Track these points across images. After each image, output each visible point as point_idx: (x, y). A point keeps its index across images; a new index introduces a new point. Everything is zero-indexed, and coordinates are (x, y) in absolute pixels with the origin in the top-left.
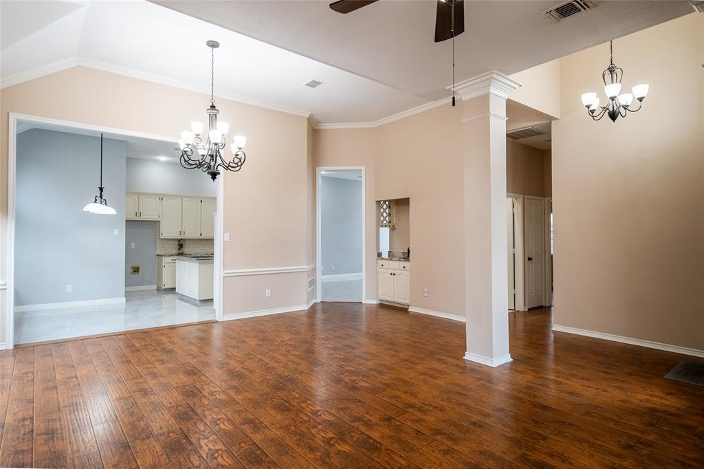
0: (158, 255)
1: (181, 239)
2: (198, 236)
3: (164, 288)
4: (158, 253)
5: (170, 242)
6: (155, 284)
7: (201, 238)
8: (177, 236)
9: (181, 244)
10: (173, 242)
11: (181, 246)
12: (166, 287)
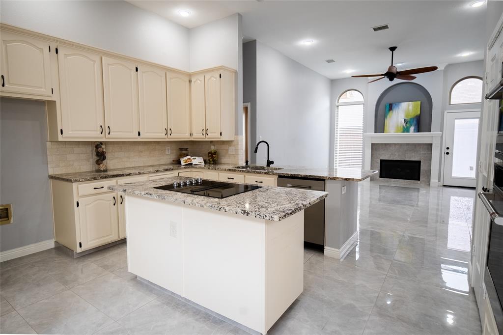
0: (51, 177)
1: (101, 143)
2: (133, 137)
3: (79, 250)
4: (51, 172)
5: (77, 149)
6: (49, 238)
7: (139, 139)
8: (95, 135)
9: (99, 151)
10: (82, 149)
11: (101, 156)
12: (84, 248)
